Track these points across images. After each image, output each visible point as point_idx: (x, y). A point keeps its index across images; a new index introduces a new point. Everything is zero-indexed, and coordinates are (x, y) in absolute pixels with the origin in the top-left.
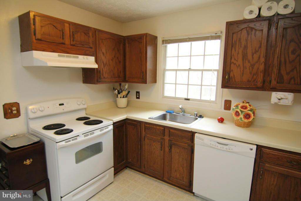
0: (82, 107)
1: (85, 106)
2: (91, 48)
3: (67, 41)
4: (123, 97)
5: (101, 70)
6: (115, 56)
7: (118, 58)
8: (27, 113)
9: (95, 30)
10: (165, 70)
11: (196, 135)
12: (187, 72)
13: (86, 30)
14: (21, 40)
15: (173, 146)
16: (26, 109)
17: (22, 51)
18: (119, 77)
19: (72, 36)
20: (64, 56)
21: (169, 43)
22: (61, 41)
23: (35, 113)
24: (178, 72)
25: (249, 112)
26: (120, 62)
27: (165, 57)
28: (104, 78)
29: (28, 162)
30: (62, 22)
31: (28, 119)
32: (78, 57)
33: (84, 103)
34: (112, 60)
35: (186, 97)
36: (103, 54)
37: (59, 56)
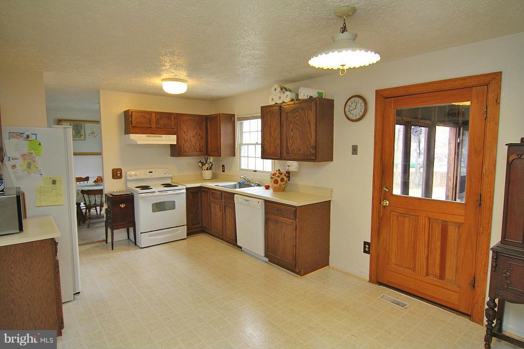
0: (168, 175)
1: (171, 175)
2: (173, 128)
3: (154, 126)
4: (207, 170)
5: (182, 146)
6: (196, 134)
7: (199, 135)
8: (126, 177)
9: (177, 114)
10: (241, 144)
11: (235, 195)
12: (254, 146)
13: (168, 115)
14: (125, 127)
15: (227, 207)
16: (126, 174)
17: (125, 134)
18: (201, 151)
19: (157, 122)
20: (151, 136)
21: (244, 120)
22: (149, 126)
23: (131, 176)
24: (249, 146)
25: (277, 178)
26: (202, 138)
27: (242, 133)
28: (186, 152)
29: (122, 206)
30: (150, 113)
31: (126, 180)
32: (162, 136)
33: (169, 173)
34: (194, 137)
35: (254, 169)
36: (184, 132)
37: (147, 136)
